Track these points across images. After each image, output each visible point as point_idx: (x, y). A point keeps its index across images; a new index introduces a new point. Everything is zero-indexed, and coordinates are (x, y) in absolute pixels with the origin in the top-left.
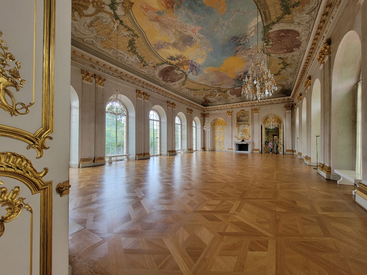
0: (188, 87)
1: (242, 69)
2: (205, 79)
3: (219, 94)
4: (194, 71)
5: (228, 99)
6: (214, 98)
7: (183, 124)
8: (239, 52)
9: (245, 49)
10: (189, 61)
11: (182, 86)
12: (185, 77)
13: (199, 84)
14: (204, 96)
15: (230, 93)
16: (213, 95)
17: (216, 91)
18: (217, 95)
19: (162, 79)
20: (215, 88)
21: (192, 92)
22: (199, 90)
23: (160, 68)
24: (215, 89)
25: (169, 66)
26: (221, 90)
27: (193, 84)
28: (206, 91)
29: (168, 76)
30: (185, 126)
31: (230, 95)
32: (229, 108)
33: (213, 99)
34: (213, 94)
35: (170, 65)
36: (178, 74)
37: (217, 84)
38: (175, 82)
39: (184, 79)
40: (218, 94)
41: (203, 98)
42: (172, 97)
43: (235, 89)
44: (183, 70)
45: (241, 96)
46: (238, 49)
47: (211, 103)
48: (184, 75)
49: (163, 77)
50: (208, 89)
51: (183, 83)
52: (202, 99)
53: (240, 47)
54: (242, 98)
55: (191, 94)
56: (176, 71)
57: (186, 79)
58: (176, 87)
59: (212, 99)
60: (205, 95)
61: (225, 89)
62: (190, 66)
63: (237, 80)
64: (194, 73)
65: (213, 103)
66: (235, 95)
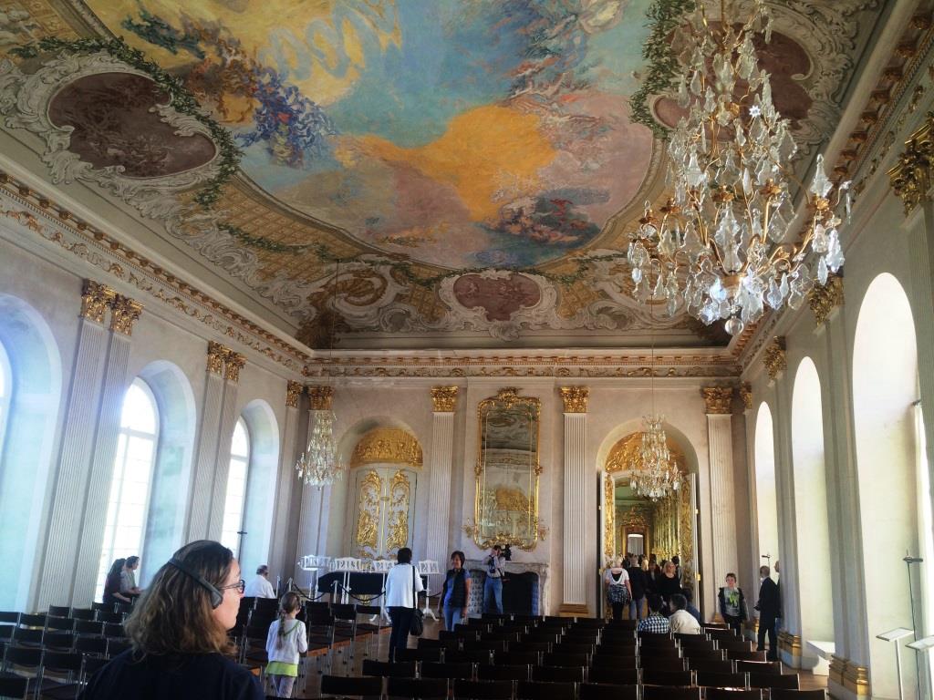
0: (234, 223)
1: (532, 182)
2: (339, 196)
3: (399, 289)
4: (282, 140)
5: (442, 325)
6: (370, 311)
7: (168, 436)
8: (529, 90)
9: (562, 80)
10: (259, 73)
11: (197, 211)
12: (218, 157)
13: (298, 218)
14: (316, 287)
15: (456, 290)
16: (365, 293)
17: (385, 270)
18: (388, 298)
19: (67, 138)
20: (380, 254)
21: (254, 255)
22: (296, 254)
23: (67, 73)
24: (383, 263)
25: (132, 70)
26: (414, 270)
27: (262, 210)
28: (334, 266)
29: (110, 128)
30: (181, 449)
31: (454, 303)
32: (442, 370)
33: (362, 314)
34: (369, 287)
35: (139, 65)
36: (183, 133)
37: (396, 237)
38: (153, 173)
39: (213, 173)
40: (392, 290)
41: (309, 298)
42: (123, 266)
43: (482, 275)
44: (217, 117)
45: (509, 320)
46: (527, 73)
47: (349, 330)
48: (218, 149)
49: (79, 127)
50: (347, 254)
51: (201, 190)
52: (305, 302)
53: (540, 62)
54: (510, 327)
55: (242, 265)
56: (167, 112)
57: (224, 174)
58: (157, 206)
59: (359, 312)
60: (323, 282)
61: (434, 267)
62: (258, 104)
63: (501, 230)
64: (282, 148)
65: (361, 335)
66: (481, 307)
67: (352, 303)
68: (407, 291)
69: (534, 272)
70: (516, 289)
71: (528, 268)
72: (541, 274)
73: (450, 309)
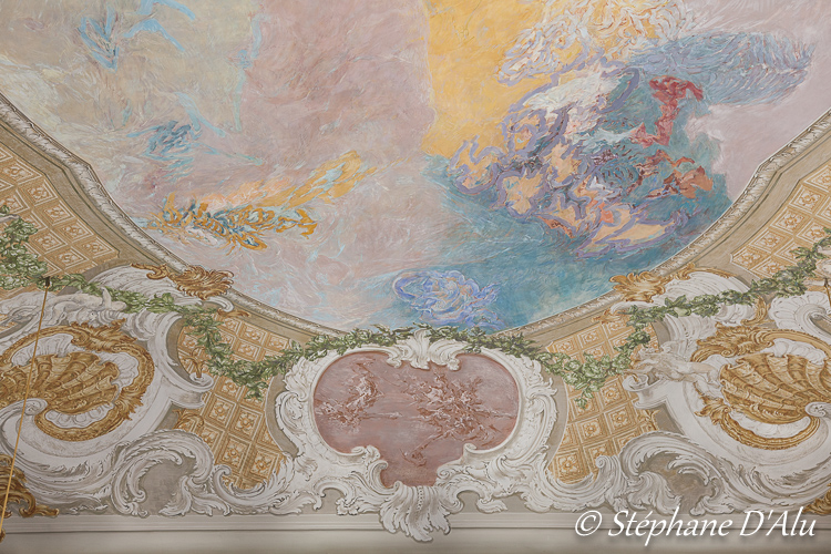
3: (180, 391)
20: (158, 269)
24: (161, 304)
28: (32, 300)
31: (307, 437)
34: (105, 383)
43: (394, 354)
45: (432, 484)
47: (31, 509)
61: (282, 323)
66: (371, 448)
67: (51, 432)
68: (198, 397)
69: (519, 347)
70: (464, 399)
71: (508, 333)
72: (531, 352)
73: (294, 452)
